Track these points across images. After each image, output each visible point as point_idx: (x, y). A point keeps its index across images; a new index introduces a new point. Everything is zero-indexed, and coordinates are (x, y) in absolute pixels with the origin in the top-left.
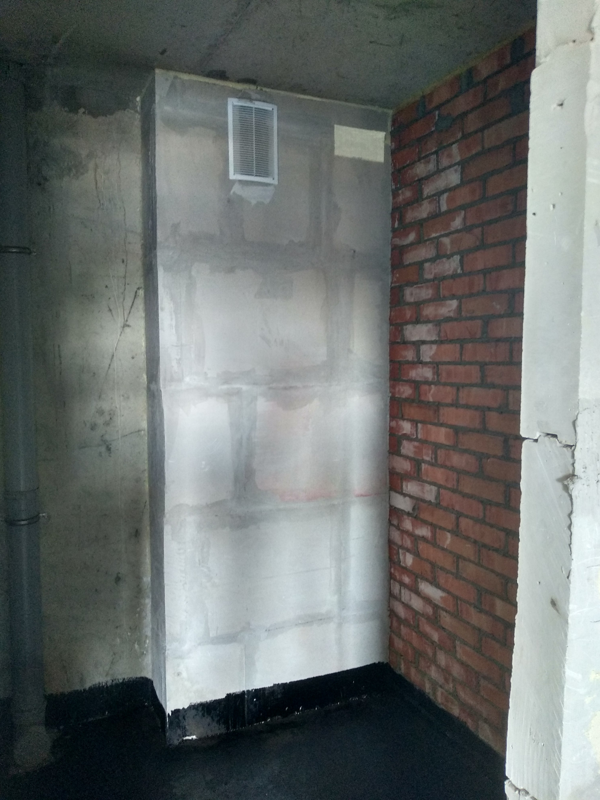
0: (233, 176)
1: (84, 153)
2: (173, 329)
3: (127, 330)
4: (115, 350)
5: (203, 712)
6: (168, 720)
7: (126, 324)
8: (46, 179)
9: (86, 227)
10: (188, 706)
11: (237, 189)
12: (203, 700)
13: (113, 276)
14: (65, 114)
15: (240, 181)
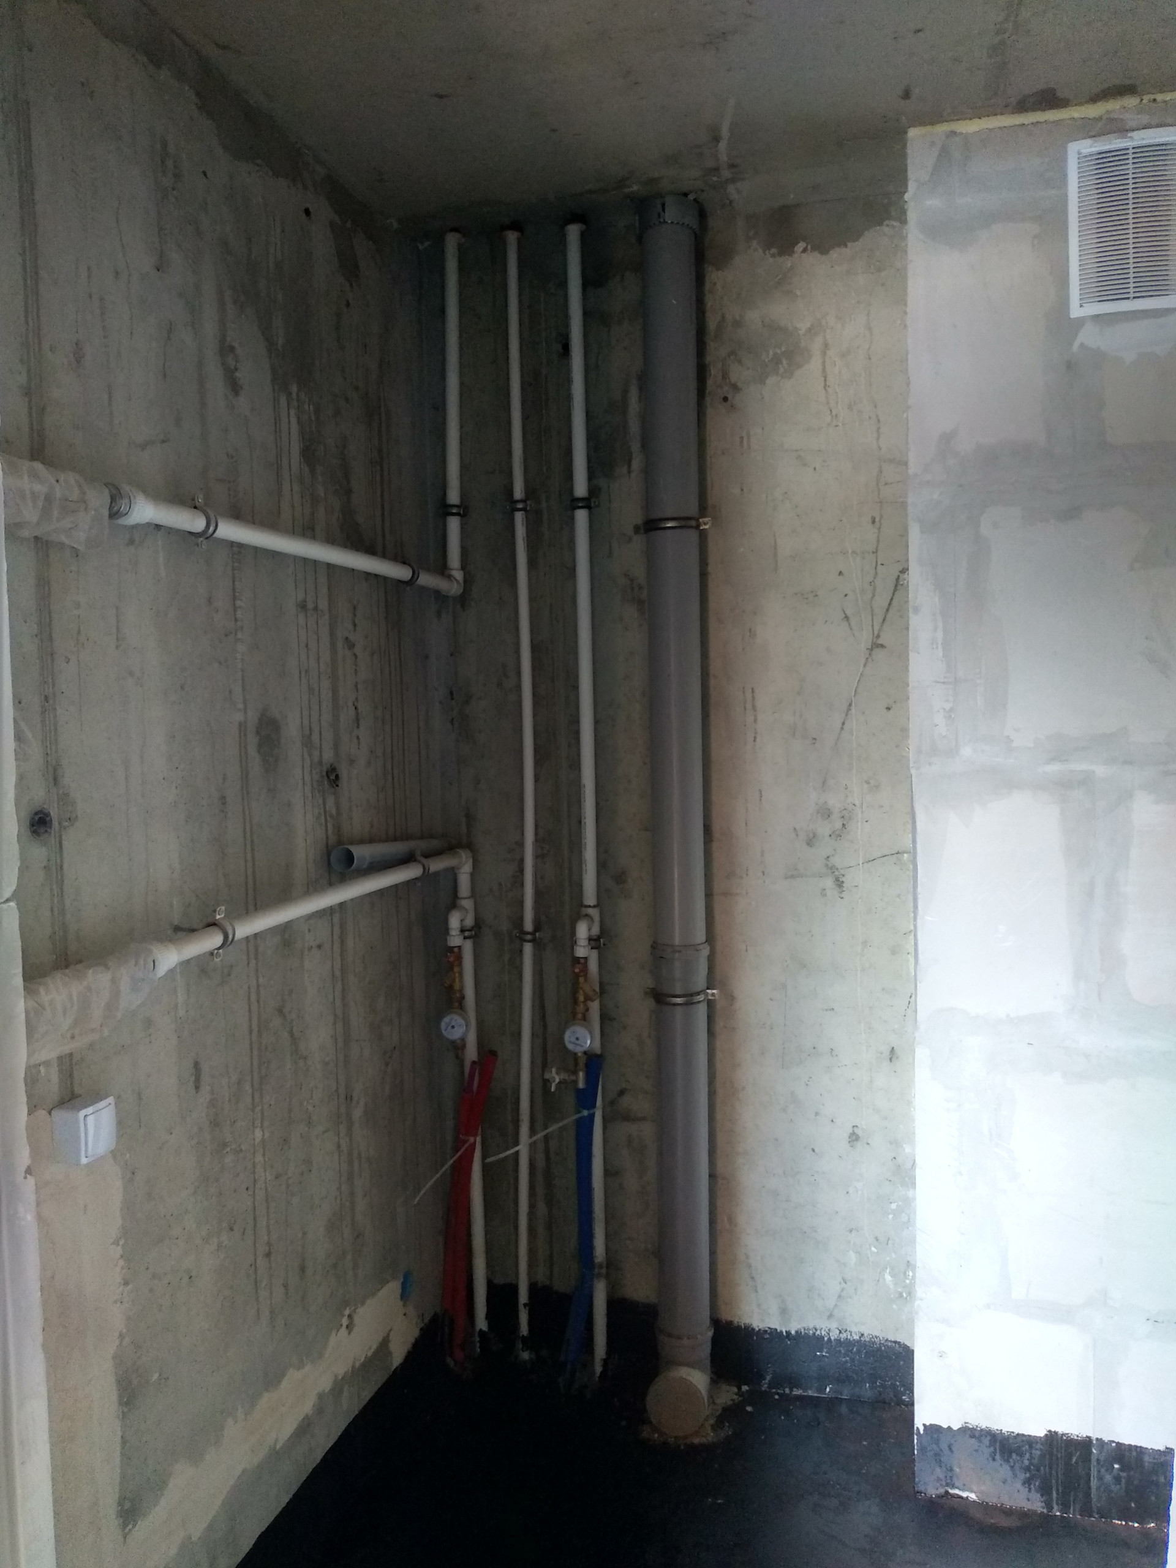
0: (1076, 311)
1: (803, 326)
2: (937, 648)
3: (879, 654)
4: (853, 694)
5: (992, 1449)
6: (916, 1441)
7: (875, 644)
8: (735, 388)
9: (805, 465)
10: (960, 1426)
11: (1089, 337)
12: (995, 1426)
13: (854, 552)
14: (771, 260)
15: (1096, 318)
